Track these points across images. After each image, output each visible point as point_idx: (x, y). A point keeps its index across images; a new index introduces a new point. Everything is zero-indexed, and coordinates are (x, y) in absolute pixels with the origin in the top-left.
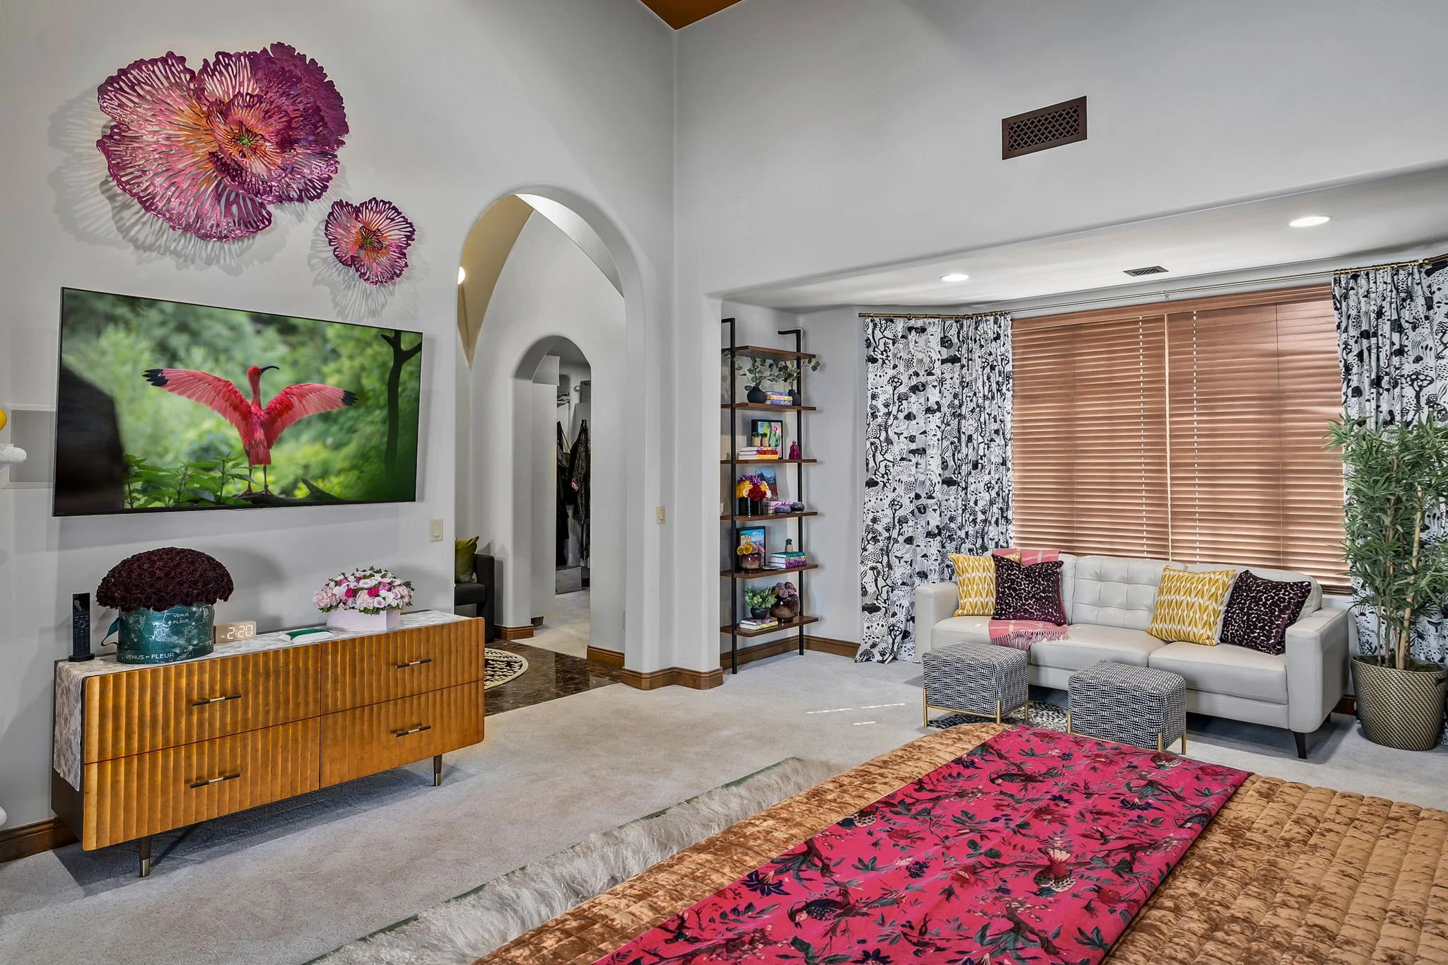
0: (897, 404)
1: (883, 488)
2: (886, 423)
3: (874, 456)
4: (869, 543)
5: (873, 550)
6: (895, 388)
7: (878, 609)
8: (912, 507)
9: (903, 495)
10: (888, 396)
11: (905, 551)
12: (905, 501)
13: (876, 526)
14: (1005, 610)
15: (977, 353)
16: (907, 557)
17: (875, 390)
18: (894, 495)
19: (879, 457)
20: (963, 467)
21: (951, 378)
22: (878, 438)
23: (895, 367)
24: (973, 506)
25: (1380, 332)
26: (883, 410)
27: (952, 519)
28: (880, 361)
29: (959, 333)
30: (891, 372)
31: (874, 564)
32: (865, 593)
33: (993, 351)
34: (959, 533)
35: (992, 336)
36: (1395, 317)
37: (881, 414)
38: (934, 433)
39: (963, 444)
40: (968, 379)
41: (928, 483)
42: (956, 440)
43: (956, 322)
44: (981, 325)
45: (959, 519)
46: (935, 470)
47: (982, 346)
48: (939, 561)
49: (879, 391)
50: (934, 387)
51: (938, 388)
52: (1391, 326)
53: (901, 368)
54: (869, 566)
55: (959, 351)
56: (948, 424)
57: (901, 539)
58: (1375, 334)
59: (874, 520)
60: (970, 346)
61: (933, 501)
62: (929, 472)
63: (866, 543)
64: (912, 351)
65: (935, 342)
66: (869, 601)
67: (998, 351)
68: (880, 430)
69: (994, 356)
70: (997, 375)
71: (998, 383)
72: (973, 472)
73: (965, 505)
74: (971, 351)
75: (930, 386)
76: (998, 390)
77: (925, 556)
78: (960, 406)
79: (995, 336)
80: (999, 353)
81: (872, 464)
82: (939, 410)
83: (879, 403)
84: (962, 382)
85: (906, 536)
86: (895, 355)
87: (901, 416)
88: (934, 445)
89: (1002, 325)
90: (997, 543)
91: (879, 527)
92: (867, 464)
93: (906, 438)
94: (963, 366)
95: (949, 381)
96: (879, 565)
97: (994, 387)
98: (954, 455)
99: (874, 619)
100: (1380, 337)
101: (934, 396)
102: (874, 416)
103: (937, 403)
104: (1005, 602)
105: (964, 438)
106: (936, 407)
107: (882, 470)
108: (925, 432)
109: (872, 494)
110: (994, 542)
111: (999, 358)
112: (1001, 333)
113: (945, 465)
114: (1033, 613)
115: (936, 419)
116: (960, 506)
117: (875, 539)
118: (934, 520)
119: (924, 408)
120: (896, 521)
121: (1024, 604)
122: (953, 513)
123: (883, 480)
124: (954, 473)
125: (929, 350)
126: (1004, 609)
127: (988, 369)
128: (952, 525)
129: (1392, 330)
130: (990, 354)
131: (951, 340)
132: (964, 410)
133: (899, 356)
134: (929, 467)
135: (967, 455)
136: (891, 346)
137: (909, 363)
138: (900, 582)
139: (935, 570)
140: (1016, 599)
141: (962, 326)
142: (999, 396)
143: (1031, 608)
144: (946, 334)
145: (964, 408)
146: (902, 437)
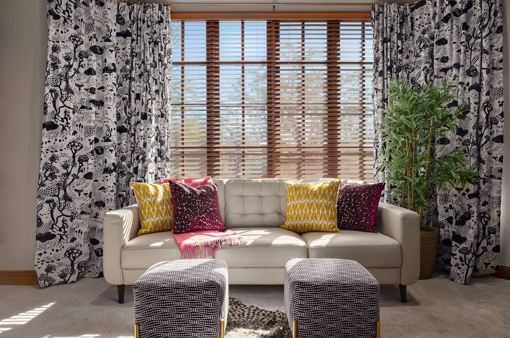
0: (78, 60)
1: (62, 131)
2: (67, 74)
3: (54, 102)
4: (47, 179)
5: (51, 185)
6: (76, 46)
7: (53, 236)
8: (92, 147)
9: (83, 138)
10: (69, 51)
11: (84, 185)
12: (86, 143)
13: (54, 164)
14: (185, 225)
15: (146, 31)
16: (88, 190)
17: (56, 44)
18: (75, 137)
19: (59, 104)
20: (133, 118)
21: (124, 49)
22: (59, 86)
23: (76, 28)
24: (142, 147)
25: (392, 40)
26: (64, 63)
27: (123, 159)
28: (62, 19)
29: (130, 13)
30: (72, 31)
31: (51, 198)
32: (40, 223)
33: (157, 31)
34: (128, 170)
35: (157, 19)
36: (399, 32)
37: (62, 65)
38: (110, 88)
39: (133, 101)
40: (137, 50)
41: (105, 129)
42: (127, 96)
43: (128, 5)
44: (149, 10)
45: (129, 159)
46: (112, 118)
47: (148, 26)
48: (115, 192)
49: (61, 44)
50: (111, 51)
51: (114, 53)
52: (397, 36)
53: (83, 29)
54: (45, 200)
55: (130, 27)
56: (120, 85)
57: (81, 175)
58: (390, 41)
59: (53, 159)
60: (139, 25)
61: (110, 143)
62: (106, 120)
63: (44, 179)
64: (93, 17)
65: (112, 15)
66: (43, 230)
67: (162, 31)
68: (61, 80)
69: (158, 34)
70: (160, 49)
71: (160, 55)
72: (142, 121)
73: (134, 148)
74: (140, 29)
75: (108, 50)
76: (160, 60)
77: (103, 188)
78: (131, 71)
79: (159, 19)
80: (162, 33)
81: (51, 109)
82: (115, 70)
83: (61, 55)
84: (132, 52)
85: (86, 172)
86: (76, 18)
87: (82, 70)
88: (110, 98)
89: (165, 12)
90: (156, 175)
91: (57, 165)
92: (46, 108)
93: (87, 90)
94: (133, 40)
95: (121, 51)
96: (56, 199)
97: (157, 57)
98: (125, 108)
99: (48, 246)
100: (392, 43)
101: (111, 59)
102: (55, 66)
103: (114, 65)
104: (184, 218)
105: (133, 96)
106: (112, 68)
107: (62, 115)
108: (102, 88)
109: (52, 135)
110: (153, 175)
111: (162, 37)
112: (164, 18)
113: (119, 117)
114: (205, 224)
115: (112, 78)
116: (129, 148)
117: (53, 176)
118: (112, 159)
119: (101, 68)
120: (77, 159)
121: (199, 218)
122: (125, 154)
123: (62, 123)
124: (126, 123)
125: (107, 20)
126: (183, 224)
127: (152, 44)
128: (124, 163)
129: (398, 39)
130: (155, 32)
131: (123, 19)
132: (133, 74)
133: (80, 18)
134: (106, 116)
135: (135, 109)
136: (72, 8)
137: (89, 27)
138: (79, 211)
139: (111, 200)
140: (193, 215)
141: (133, 8)
142: (160, 65)
143: (204, 221)
144: (120, 13)
145: (133, 72)
146: (82, 88)
